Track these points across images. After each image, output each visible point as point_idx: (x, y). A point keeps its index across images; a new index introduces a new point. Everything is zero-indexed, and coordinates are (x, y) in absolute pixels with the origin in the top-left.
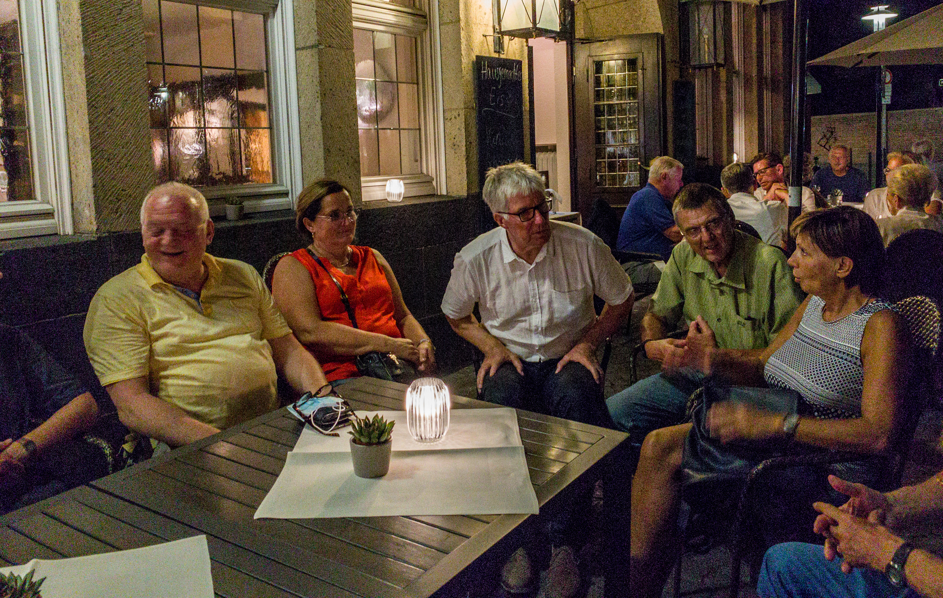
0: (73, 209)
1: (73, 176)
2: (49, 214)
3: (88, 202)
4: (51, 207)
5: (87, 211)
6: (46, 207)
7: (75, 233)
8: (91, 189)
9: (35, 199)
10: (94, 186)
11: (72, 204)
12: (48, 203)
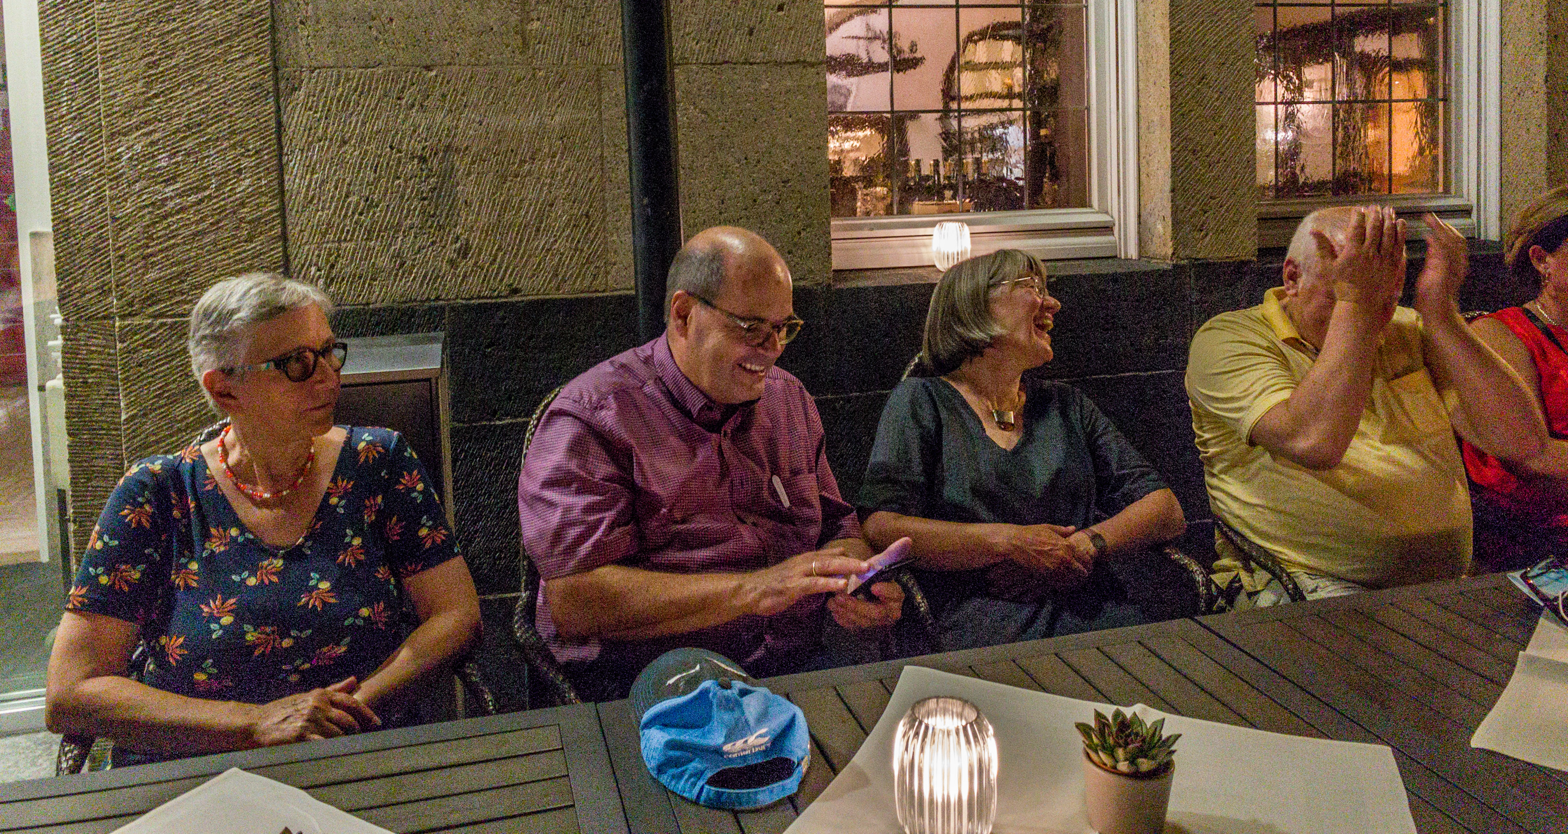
0: (1139, 223)
1: (1143, 177)
2: (1106, 229)
3: (1161, 214)
4: (1109, 219)
5: (1160, 227)
6: (1103, 218)
7: (1140, 256)
8: (1168, 195)
9: (1091, 206)
10: (1173, 191)
11: (1139, 216)
12: (1107, 213)
